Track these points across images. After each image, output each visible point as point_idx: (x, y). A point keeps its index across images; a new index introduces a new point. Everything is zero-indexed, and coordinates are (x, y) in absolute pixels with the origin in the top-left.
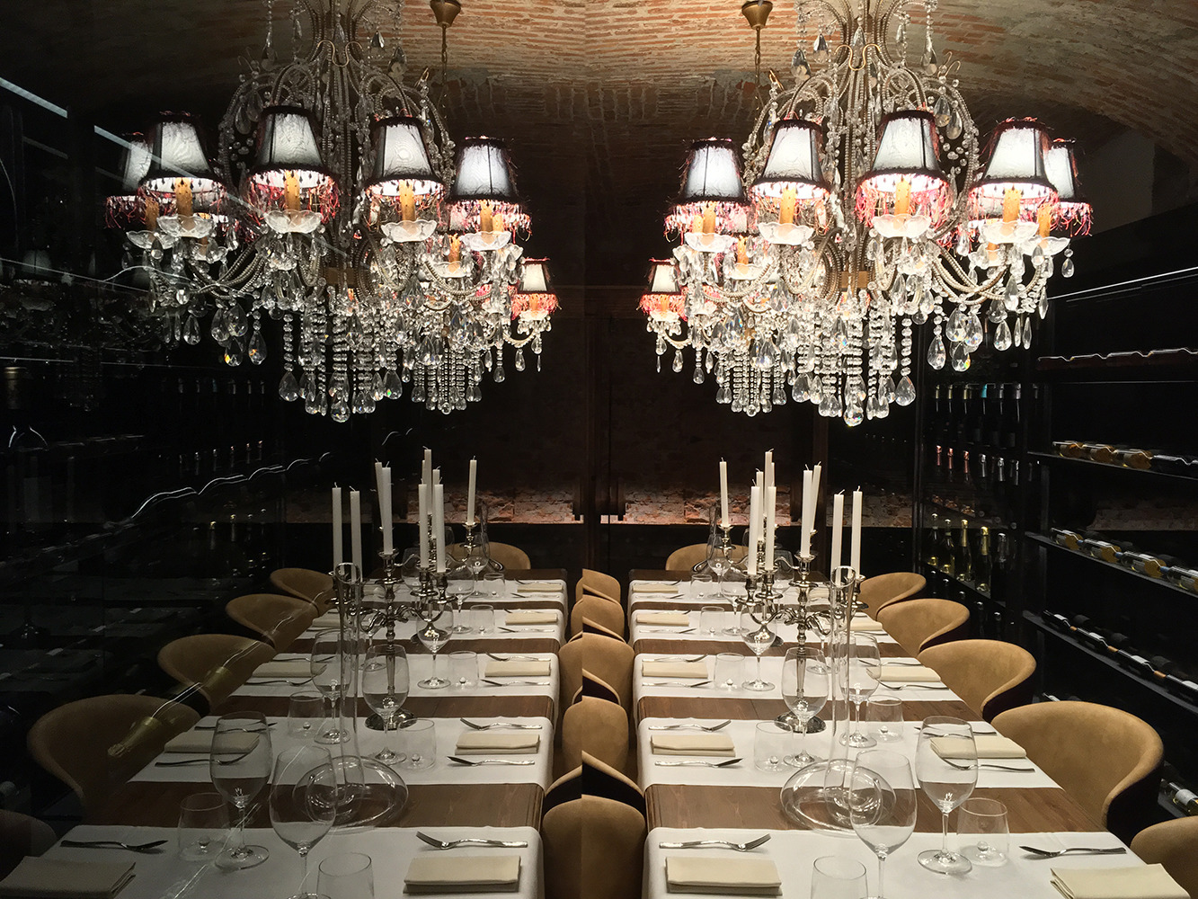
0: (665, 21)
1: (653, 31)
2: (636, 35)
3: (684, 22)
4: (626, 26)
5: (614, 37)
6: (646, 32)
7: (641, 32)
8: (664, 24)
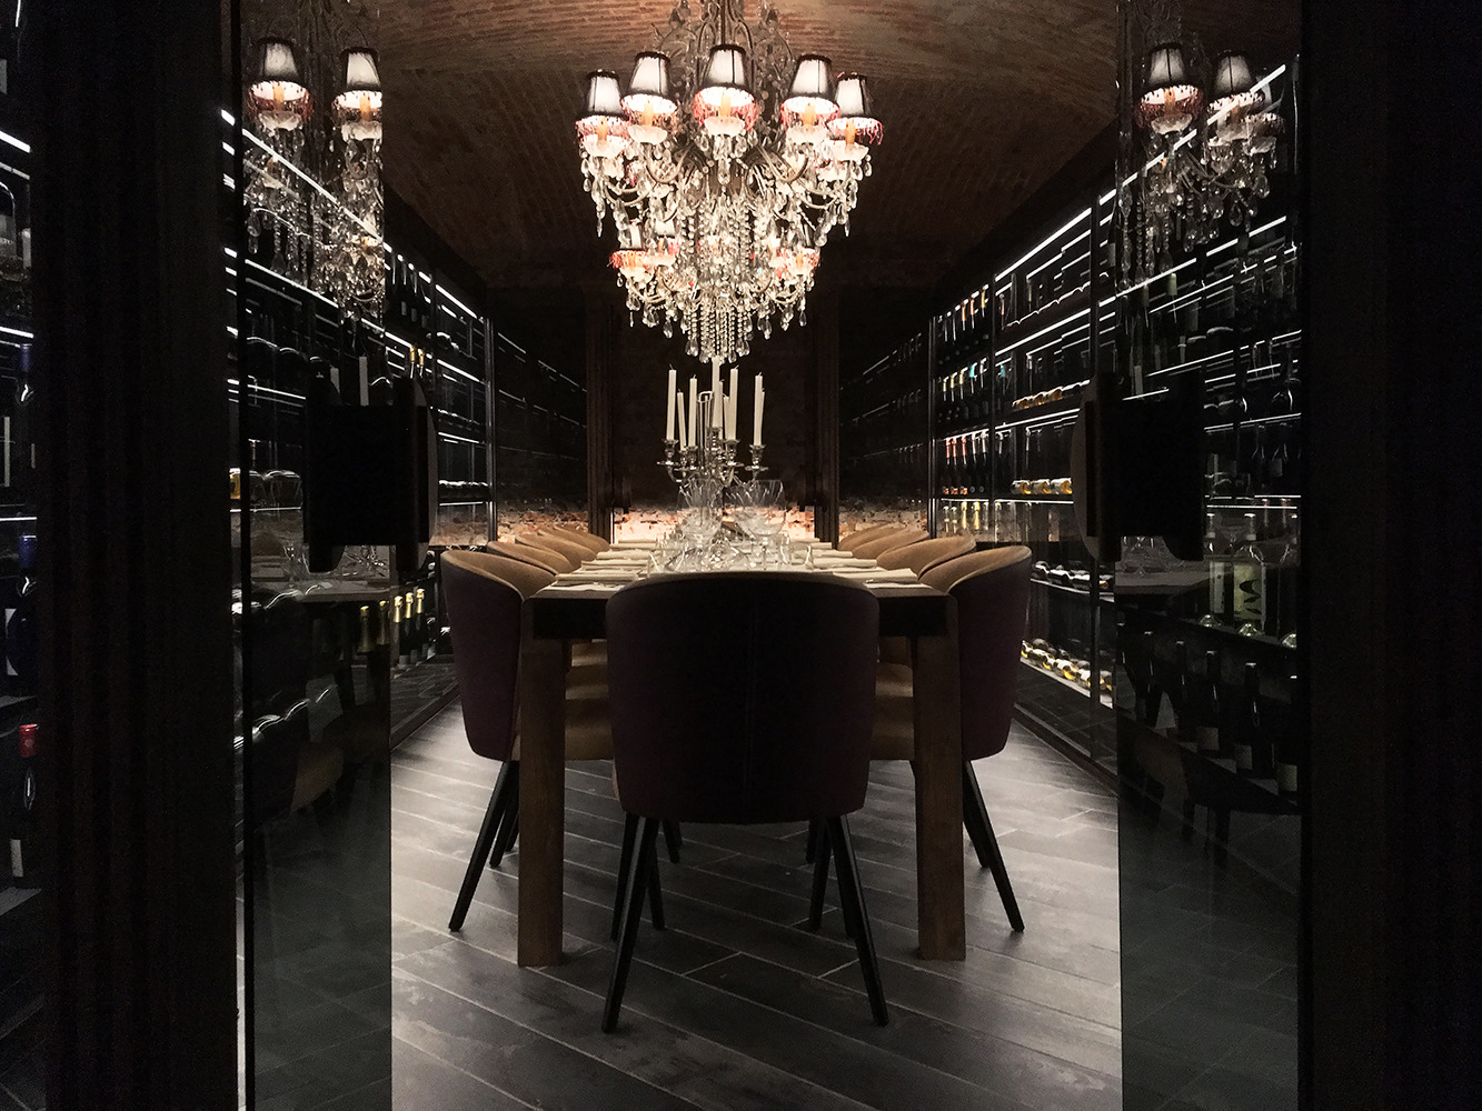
0: (634, 8)
1: (625, 18)
2: (611, 22)
3: (652, 10)
4: (597, 13)
5: (588, 23)
6: (618, 19)
7: (613, 18)
8: (633, 11)
